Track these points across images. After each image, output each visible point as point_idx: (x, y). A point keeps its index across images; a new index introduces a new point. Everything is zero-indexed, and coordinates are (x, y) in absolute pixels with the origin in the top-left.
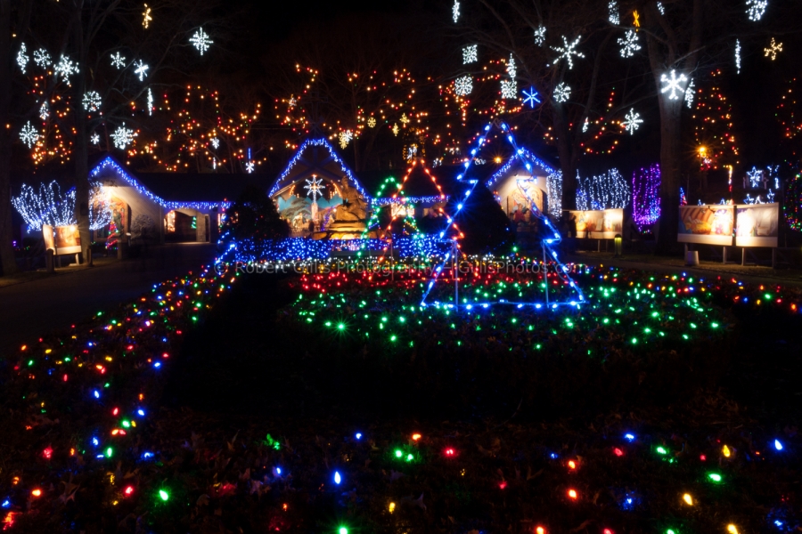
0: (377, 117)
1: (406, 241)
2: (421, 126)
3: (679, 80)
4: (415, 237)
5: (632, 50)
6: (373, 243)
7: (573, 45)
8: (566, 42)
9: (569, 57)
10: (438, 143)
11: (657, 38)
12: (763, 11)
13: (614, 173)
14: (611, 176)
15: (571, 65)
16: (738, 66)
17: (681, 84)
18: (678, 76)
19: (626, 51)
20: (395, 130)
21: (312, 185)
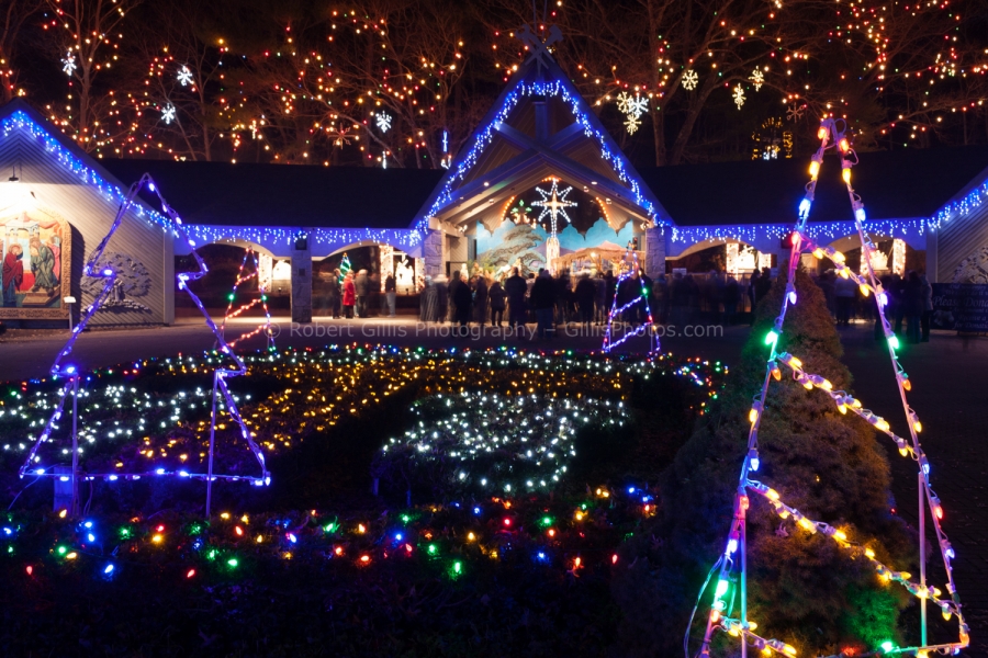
0: (702, 68)
20: (739, 96)
21: (550, 199)
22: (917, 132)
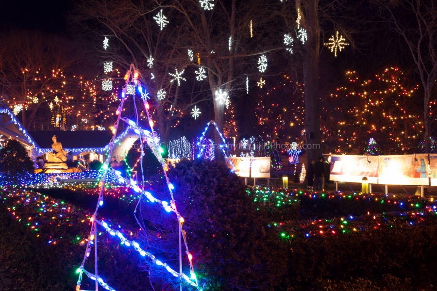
0: (39, 97)
1: (95, 174)
2: (70, 105)
3: (223, 95)
4: (128, 171)
5: (202, 77)
6: (76, 175)
7: (181, 74)
8: (177, 72)
9: (178, 80)
10: (79, 116)
11: (213, 72)
12: (266, 68)
13: (184, 139)
14: (182, 140)
15: (179, 84)
16: (248, 90)
17: (224, 96)
18: (223, 93)
19: (199, 78)
20: (51, 106)
22: (106, 117)
